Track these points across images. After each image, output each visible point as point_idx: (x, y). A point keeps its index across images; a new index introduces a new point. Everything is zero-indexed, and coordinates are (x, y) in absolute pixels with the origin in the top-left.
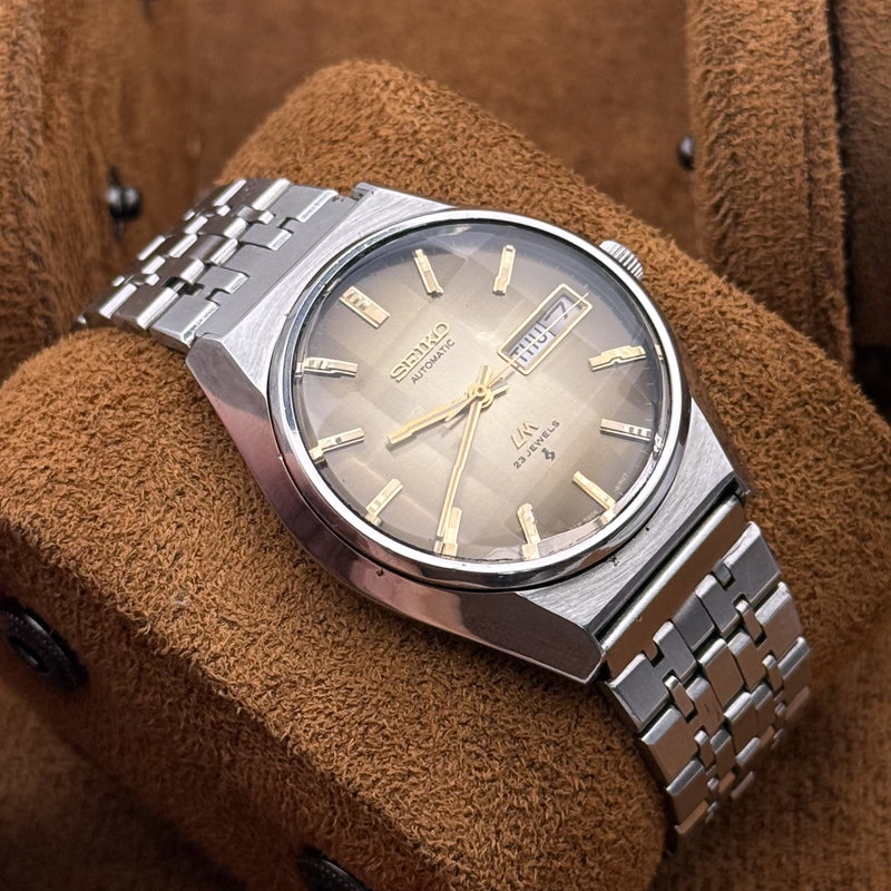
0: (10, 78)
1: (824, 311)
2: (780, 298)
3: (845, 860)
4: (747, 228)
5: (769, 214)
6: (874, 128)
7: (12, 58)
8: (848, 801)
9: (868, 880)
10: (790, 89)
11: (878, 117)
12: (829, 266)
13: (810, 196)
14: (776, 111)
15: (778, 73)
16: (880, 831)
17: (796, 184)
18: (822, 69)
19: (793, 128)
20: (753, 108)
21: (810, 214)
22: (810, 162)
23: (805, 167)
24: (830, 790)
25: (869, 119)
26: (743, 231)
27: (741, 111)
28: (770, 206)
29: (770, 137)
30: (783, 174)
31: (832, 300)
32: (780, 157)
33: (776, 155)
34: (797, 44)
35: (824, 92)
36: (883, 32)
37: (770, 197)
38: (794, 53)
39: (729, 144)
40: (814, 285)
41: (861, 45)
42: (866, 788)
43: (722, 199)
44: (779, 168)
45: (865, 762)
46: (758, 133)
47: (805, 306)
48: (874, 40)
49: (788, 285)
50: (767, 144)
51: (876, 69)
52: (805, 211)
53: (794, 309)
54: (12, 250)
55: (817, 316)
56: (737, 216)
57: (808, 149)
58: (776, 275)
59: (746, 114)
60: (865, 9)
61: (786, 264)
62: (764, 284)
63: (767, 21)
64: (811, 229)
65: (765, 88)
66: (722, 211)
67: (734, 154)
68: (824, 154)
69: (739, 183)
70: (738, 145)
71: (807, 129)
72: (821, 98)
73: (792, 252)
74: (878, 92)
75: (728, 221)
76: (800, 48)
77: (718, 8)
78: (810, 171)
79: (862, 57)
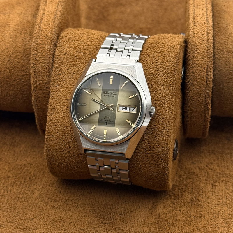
0: (50, 47)
1: (207, 104)
2: (199, 100)
3: (200, 213)
4: (194, 86)
5: (198, 84)
6: (219, 71)
7: (51, 43)
8: (202, 202)
9: (205, 217)
10: (205, 60)
11: (220, 69)
12: (209, 95)
13: (207, 81)
14: (202, 64)
15: (203, 57)
16: (208, 208)
17: (204, 78)
18: (211, 57)
19: (205, 68)
20: (198, 63)
21: (206, 85)
22: (207, 75)
23: (206, 75)
24: (198, 200)
25: (218, 69)
26: (193, 87)
27: (195, 63)
28: (199, 82)
29: (200, 69)
30: (202, 76)
31: (209, 102)
32: (202, 73)
33: (201, 72)
34: (207, 52)
35: (211, 62)
36: (222, 53)
37: (199, 81)
38: (207, 54)
39: (192, 70)
40: (205, 99)
41: (217, 55)
42: (205, 200)
43: (190, 80)
44: (201, 75)
45: (205, 195)
46: (198, 68)
47: (203, 102)
48: (220, 54)
49: (201, 98)
50: (199, 70)
51: (220, 60)
52: (206, 84)
53: (201, 103)
54: (47, 80)
55: (205, 105)
56: (192, 83)
57: (207, 72)
58: (198, 96)
59: (196, 64)
60: (218, 48)
61: (201, 94)
62: (196, 97)
63: (202, 47)
64: (206, 88)
65: (200, 60)
66: (190, 82)
67: (193, 71)
68: (210, 73)
69: (193, 77)
70: (194, 70)
71: (207, 68)
72: (211, 63)
73: (202, 92)
74: (220, 64)
75: (190, 84)
76: (208, 53)
77: (192, 44)
78: (207, 76)
79: (217, 57)
